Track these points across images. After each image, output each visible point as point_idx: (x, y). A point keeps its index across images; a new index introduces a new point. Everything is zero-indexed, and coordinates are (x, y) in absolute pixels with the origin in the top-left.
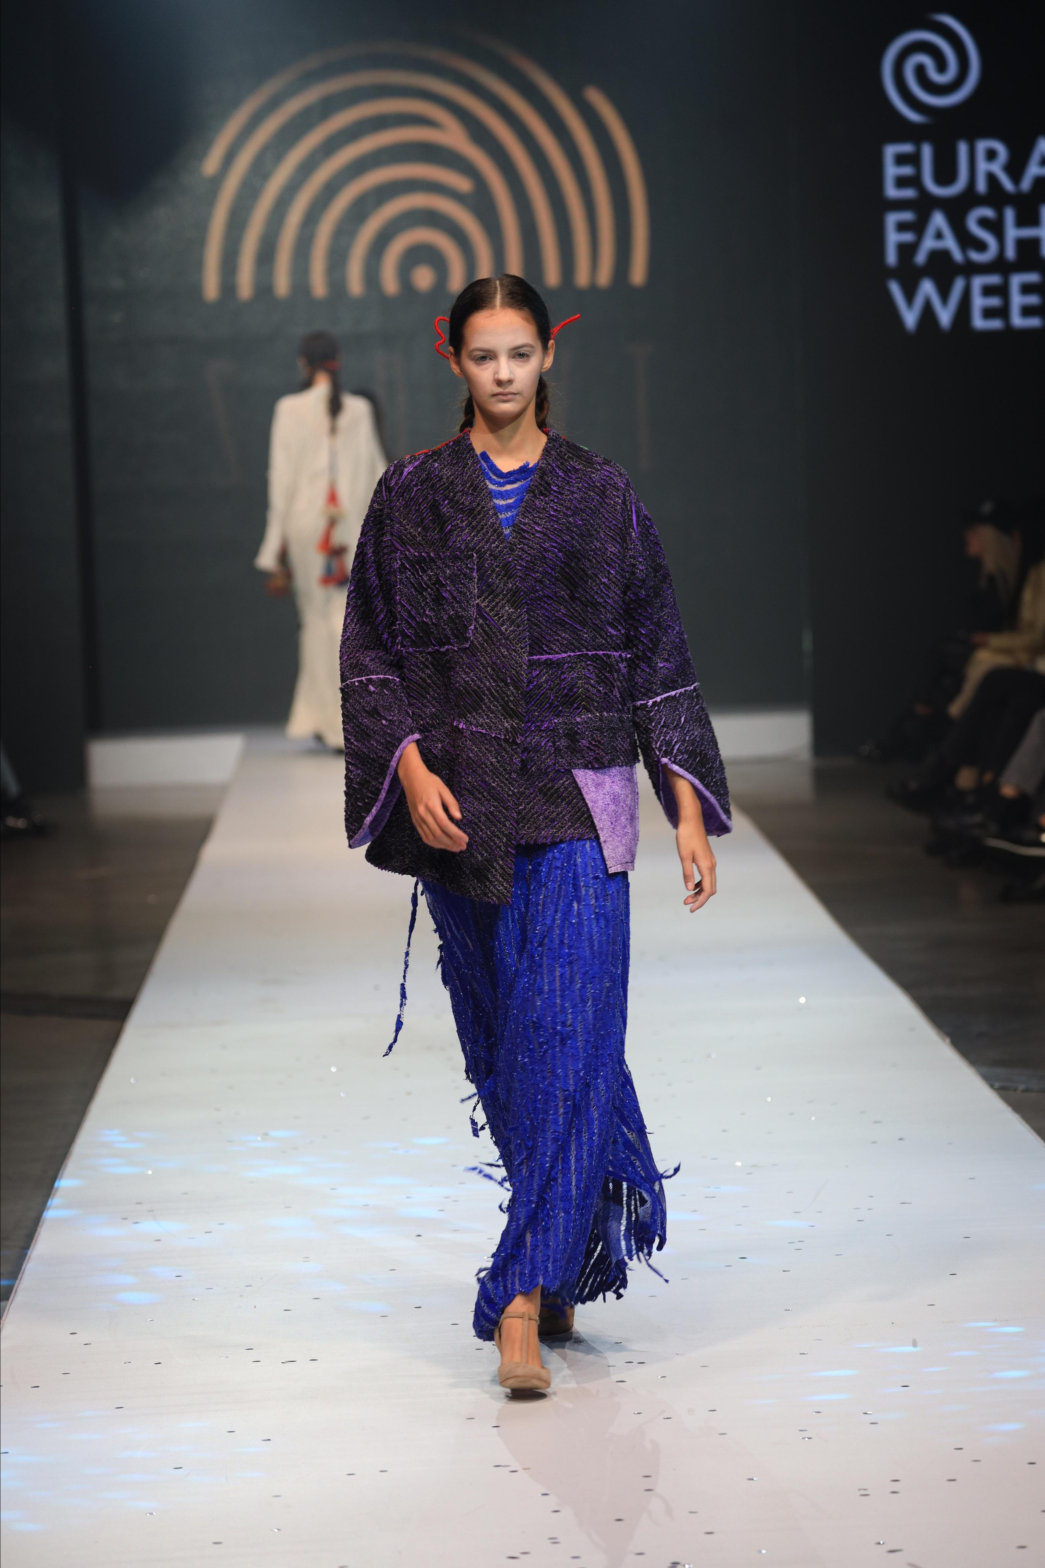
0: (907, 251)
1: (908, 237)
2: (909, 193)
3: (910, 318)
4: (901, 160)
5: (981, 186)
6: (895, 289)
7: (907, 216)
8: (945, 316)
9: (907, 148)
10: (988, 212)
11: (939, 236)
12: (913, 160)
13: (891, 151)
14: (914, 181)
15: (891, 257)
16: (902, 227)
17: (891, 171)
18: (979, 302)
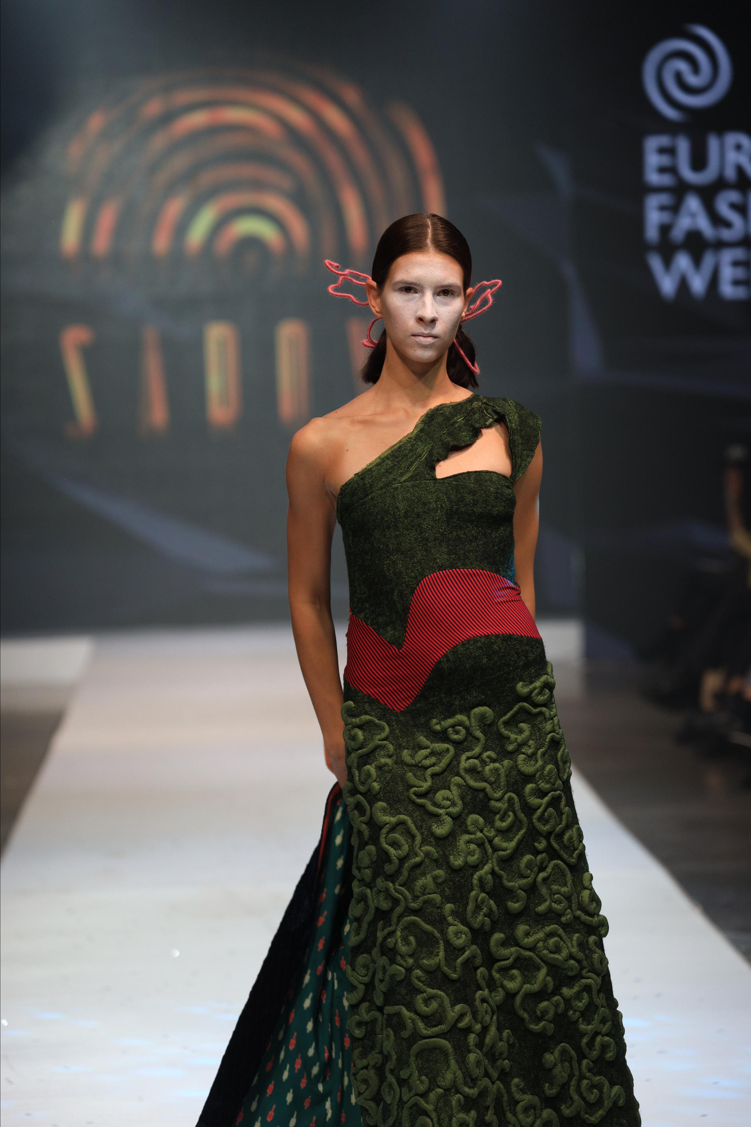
0: (665, 229)
1: (665, 217)
2: (666, 180)
4: (662, 151)
5: (730, 173)
6: (656, 263)
7: (664, 199)
9: (664, 140)
10: (734, 196)
11: (693, 215)
12: (670, 151)
14: (671, 170)
15: (652, 233)
16: (662, 208)
18: (727, 273)
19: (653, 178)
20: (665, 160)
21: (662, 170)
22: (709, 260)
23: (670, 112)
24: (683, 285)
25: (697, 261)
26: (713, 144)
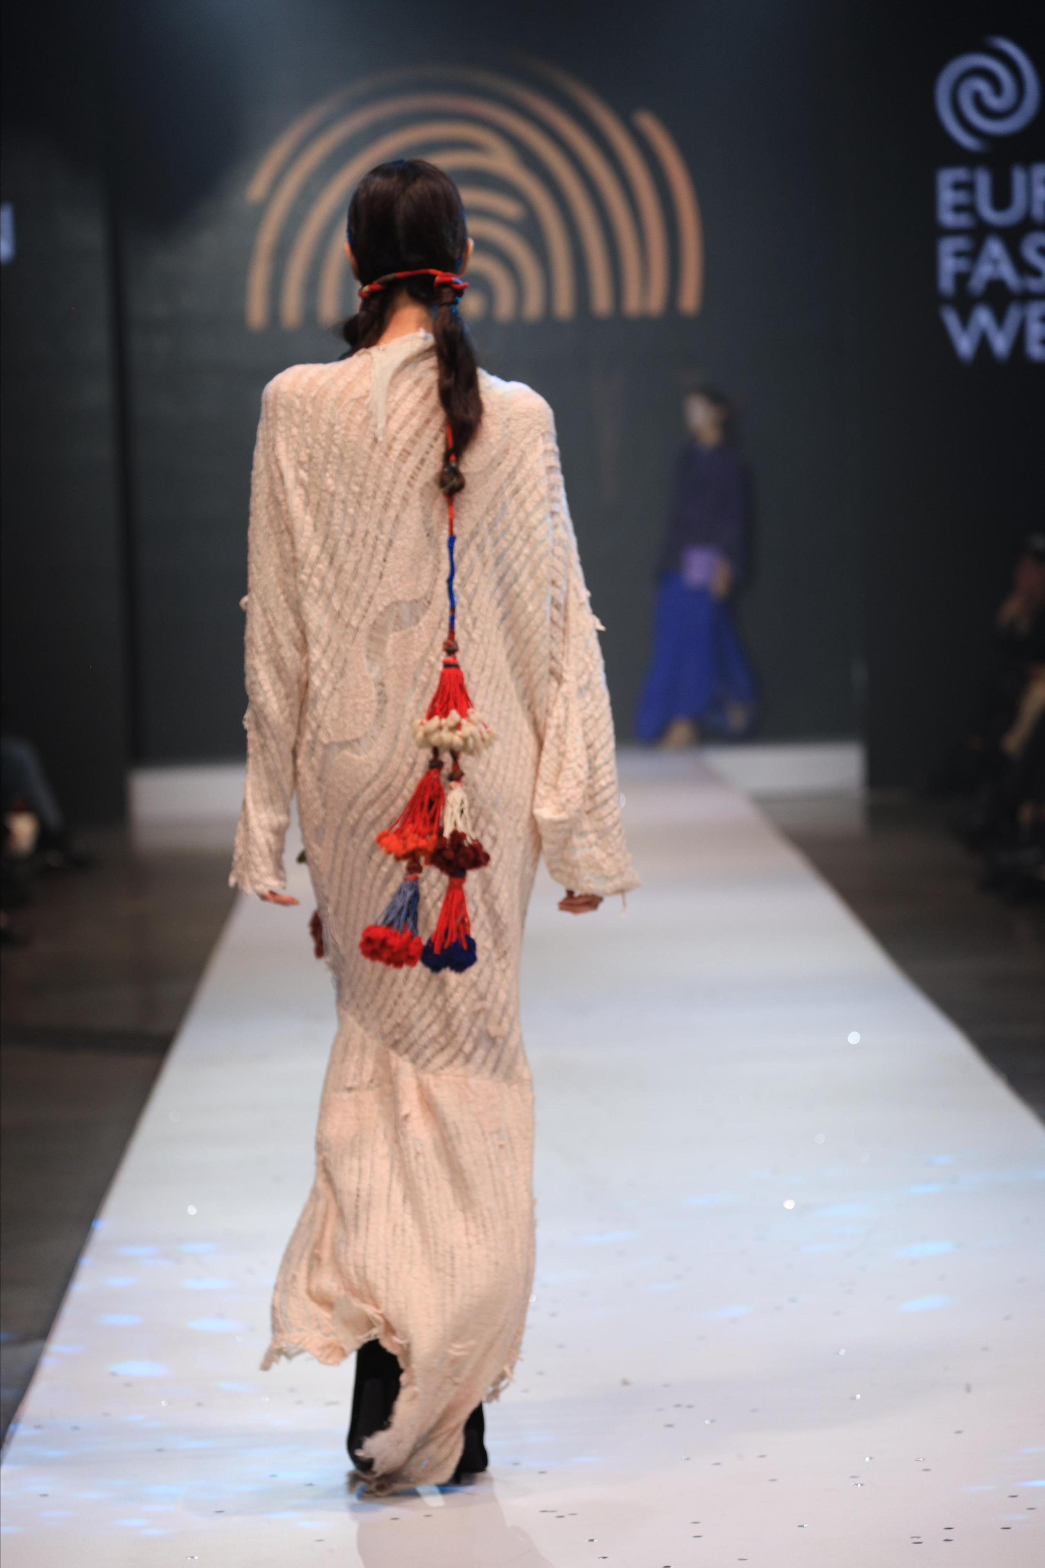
0: (962, 279)
1: (962, 265)
3: (965, 345)
4: (958, 186)
8: (1001, 344)
12: (968, 187)
13: (947, 177)
14: (970, 208)
17: (947, 197)
19: (948, 218)
20: (962, 197)
21: (958, 209)
22: (1013, 315)
23: (967, 141)
24: (984, 345)
25: (1000, 317)
26: (1019, 177)
